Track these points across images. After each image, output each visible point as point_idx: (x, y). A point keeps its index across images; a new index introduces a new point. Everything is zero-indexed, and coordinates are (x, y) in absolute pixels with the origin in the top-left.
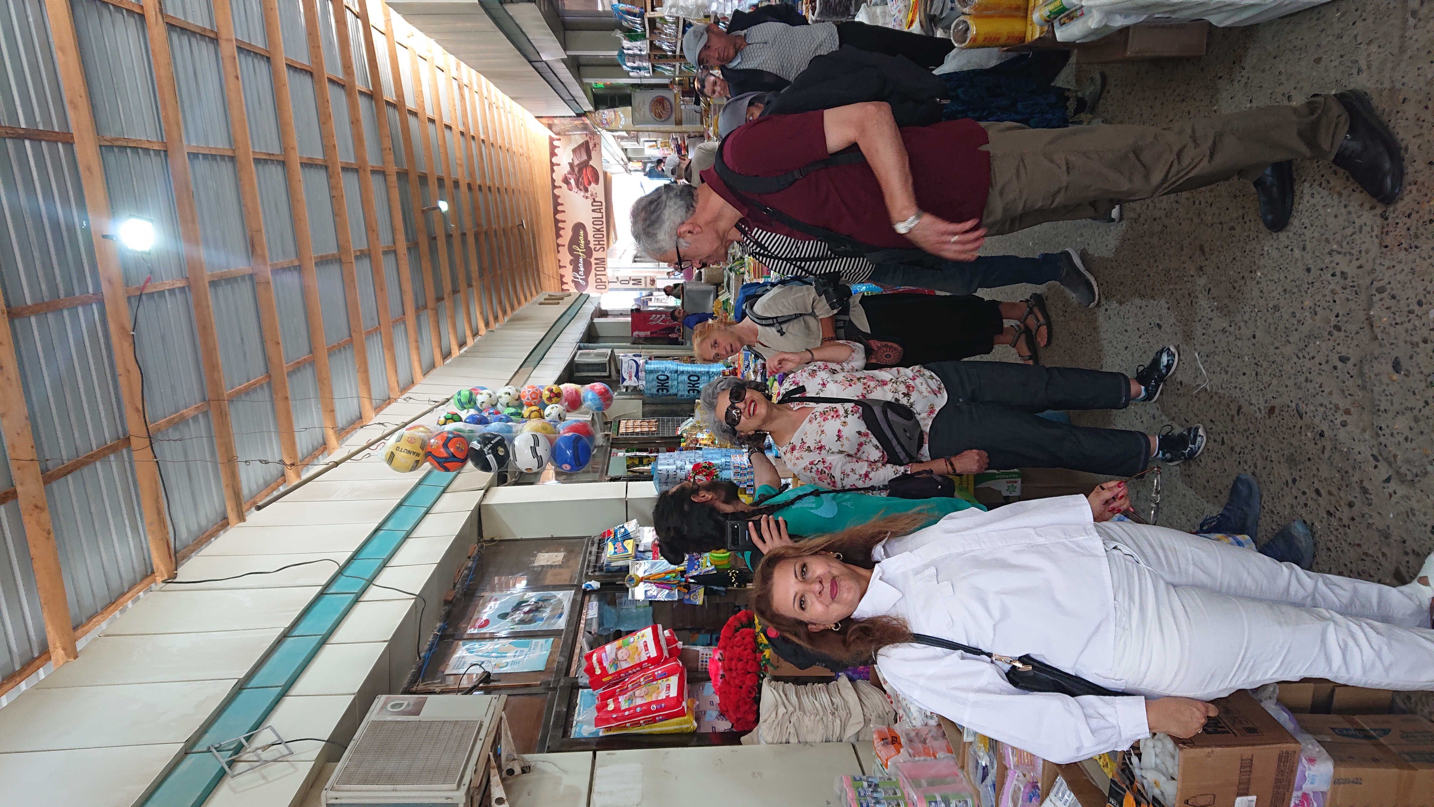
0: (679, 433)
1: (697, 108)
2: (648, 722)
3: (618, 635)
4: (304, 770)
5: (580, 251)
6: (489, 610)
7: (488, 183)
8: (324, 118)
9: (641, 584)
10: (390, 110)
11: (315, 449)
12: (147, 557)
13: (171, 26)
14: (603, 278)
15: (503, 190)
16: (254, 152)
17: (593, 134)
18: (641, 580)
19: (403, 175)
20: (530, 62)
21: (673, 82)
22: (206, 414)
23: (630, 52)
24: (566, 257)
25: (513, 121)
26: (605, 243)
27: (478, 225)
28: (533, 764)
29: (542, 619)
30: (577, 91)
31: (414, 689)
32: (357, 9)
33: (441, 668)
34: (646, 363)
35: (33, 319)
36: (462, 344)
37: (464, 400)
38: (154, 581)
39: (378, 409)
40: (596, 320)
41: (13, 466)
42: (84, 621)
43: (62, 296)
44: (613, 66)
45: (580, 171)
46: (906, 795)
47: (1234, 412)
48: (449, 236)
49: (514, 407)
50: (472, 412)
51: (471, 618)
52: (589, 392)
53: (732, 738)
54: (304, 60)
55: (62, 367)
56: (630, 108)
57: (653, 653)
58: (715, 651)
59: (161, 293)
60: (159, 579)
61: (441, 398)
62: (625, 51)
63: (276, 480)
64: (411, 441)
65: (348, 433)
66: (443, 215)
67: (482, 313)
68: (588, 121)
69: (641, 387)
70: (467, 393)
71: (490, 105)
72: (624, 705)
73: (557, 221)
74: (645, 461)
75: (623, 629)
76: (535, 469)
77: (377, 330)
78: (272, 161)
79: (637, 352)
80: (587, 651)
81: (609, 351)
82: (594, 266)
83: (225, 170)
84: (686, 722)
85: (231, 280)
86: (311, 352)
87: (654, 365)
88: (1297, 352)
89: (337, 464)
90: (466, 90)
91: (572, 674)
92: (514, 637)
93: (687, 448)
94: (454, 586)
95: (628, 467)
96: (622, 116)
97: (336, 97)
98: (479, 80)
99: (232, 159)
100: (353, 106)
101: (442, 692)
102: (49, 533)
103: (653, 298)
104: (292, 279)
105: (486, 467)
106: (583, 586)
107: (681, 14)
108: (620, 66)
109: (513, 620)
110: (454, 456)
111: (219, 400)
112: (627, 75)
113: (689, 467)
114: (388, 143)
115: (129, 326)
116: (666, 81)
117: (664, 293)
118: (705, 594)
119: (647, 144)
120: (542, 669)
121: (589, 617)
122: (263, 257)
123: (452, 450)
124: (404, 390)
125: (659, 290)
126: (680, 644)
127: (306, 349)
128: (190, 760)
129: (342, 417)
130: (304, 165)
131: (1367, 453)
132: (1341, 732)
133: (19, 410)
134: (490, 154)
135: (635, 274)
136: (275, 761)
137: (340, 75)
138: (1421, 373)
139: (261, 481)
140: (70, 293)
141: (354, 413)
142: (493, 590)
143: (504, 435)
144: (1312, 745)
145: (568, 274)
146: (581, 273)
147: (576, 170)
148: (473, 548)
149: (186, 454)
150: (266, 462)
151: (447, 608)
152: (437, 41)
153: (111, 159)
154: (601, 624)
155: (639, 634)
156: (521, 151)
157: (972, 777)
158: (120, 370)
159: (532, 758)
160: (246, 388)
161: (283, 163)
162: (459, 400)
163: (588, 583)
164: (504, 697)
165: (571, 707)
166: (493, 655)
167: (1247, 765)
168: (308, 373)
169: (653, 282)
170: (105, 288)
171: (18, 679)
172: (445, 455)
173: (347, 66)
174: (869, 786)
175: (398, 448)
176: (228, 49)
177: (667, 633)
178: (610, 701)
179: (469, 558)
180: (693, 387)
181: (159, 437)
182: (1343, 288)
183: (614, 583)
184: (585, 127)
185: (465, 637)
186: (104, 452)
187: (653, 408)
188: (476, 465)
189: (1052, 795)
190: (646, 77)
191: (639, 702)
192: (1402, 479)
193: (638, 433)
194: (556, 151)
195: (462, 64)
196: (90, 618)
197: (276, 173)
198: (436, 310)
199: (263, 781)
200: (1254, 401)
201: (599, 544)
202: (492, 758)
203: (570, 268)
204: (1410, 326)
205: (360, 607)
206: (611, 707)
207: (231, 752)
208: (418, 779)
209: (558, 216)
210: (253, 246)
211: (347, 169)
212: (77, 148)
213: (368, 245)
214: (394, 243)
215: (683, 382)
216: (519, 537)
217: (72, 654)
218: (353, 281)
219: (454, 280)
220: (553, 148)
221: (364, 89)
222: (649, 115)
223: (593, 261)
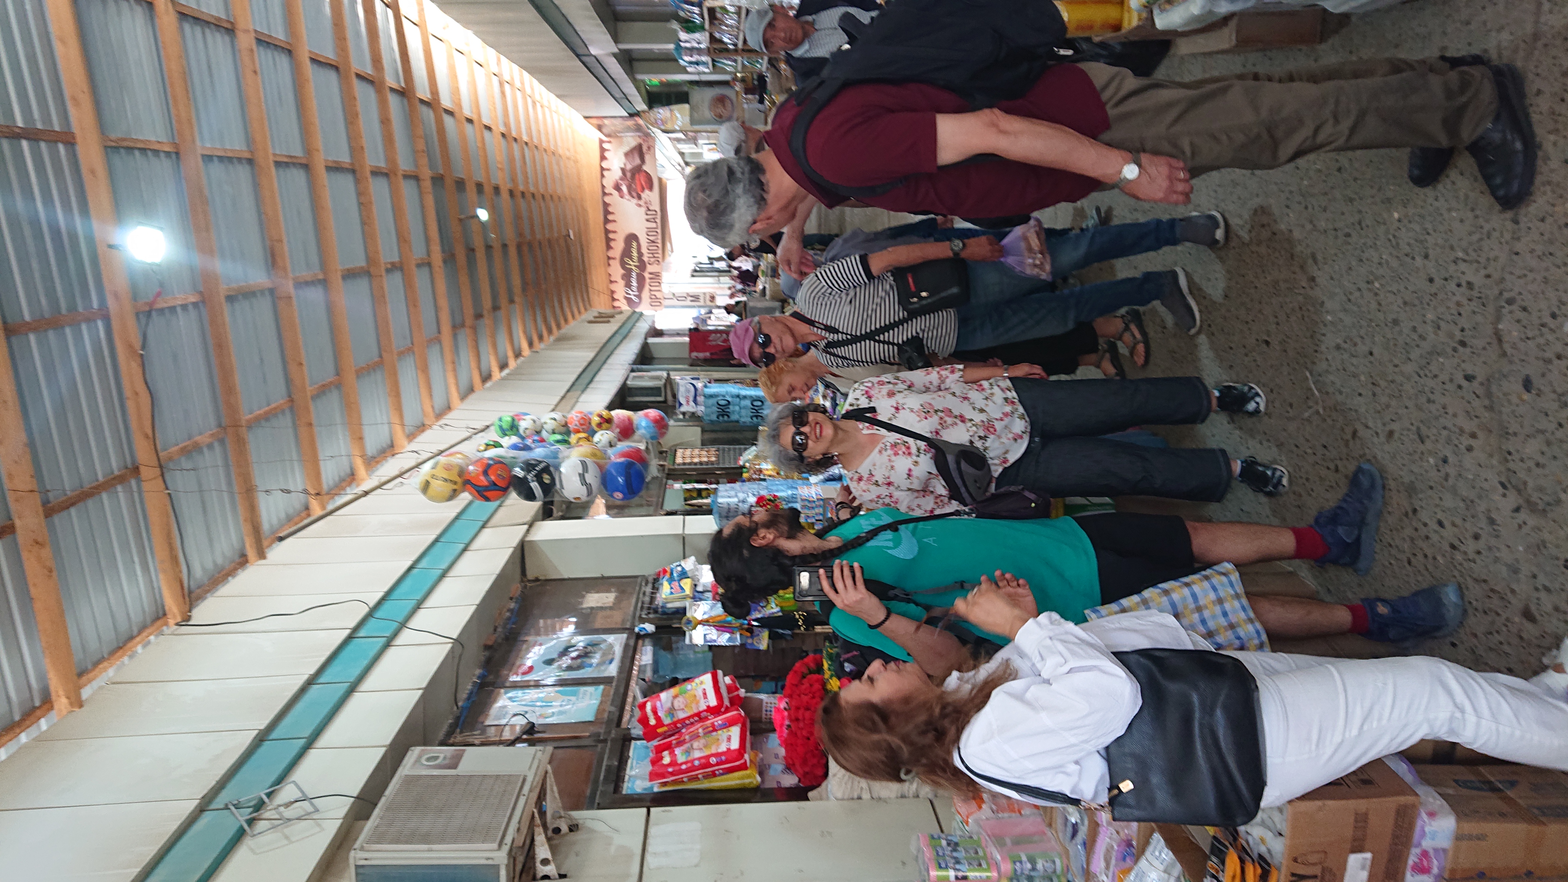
0: (741, 463)
1: (760, 106)
2: (707, 776)
3: (674, 682)
4: (331, 828)
5: (633, 264)
6: (533, 655)
7: (521, 188)
8: (351, 117)
9: (699, 627)
10: (424, 109)
11: (342, 480)
12: (158, 597)
13: (183, 16)
14: (658, 294)
15: (548, 197)
16: (275, 155)
17: (647, 136)
18: (701, 622)
19: (438, 180)
20: (578, 56)
21: (735, 79)
22: (222, 442)
23: (688, 45)
24: (617, 271)
25: (559, 121)
26: (660, 256)
27: (521, 235)
28: (581, 822)
29: (591, 665)
30: (629, 88)
31: (451, 741)
33: (481, 719)
34: (705, 386)
35: (32, 337)
36: (503, 366)
37: (505, 426)
38: (166, 624)
39: (411, 437)
40: (651, 340)
41: (10, 497)
42: (90, 667)
43: (64, 311)
44: (669, 61)
45: (633, 176)
46: (989, 855)
47: (1349, 437)
48: (489, 248)
49: (560, 434)
50: (514, 439)
51: (513, 664)
52: (643, 419)
53: (798, 794)
54: (329, 53)
55: (64, 390)
56: (687, 106)
57: (713, 702)
58: (780, 699)
59: (173, 309)
60: (171, 622)
61: (479, 425)
62: (682, 44)
63: (298, 515)
64: (448, 468)
65: (378, 462)
66: (482, 224)
67: (525, 332)
68: (641, 122)
69: (700, 414)
70: (509, 419)
71: (534, 103)
72: (681, 757)
73: (607, 232)
74: (704, 494)
75: (679, 676)
76: (584, 498)
77: (410, 350)
78: (294, 164)
79: (695, 374)
80: (641, 700)
81: (665, 374)
82: (648, 281)
83: (243, 173)
84: (749, 777)
85: (248, 294)
86: (338, 374)
87: (715, 389)
88: (1418, 370)
89: (366, 493)
90: (507, 86)
91: (624, 725)
92: (561, 685)
93: (750, 480)
94: (495, 630)
95: (686, 500)
96: (678, 114)
97: (364, 94)
98: (521, 76)
99: (250, 161)
100: (383, 104)
101: (483, 744)
102: (51, 571)
103: (712, 316)
104: (315, 295)
105: (529, 496)
106: (637, 630)
108: (676, 61)
109: (560, 667)
110: (495, 484)
111: (236, 425)
112: (684, 71)
113: (752, 500)
114: (421, 145)
115: (137, 345)
116: (727, 77)
117: (723, 311)
118: (770, 638)
119: (706, 147)
120: (591, 718)
121: (643, 663)
122: (285, 269)
123: (493, 478)
124: (439, 416)
125: (719, 307)
126: (742, 692)
127: (332, 370)
128: (206, 818)
129: (371, 445)
130: (329, 169)
131: (1494, 481)
132: (1465, 784)
133: (16, 437)
134: (534, 157)
135: (692, 289)
136: (299, 819)
137: (369, 70)
138: (1554, 392)
139: (283, 515)
140: (72, 308)
141: (384, 440)
142: (538, 634)
143: (550, 461)
144: (1434, 798)
145: (620, 290)
146: (635, 289)
147: (629, 175)
148: (516, 588)
149: (200, 485)
150: (288, 492)
151: (487, 653)
152: (475, 33)
153: (117, 160)
154: (655, 671)
155: (697, 680)
156: (568, 154)
157: (1060, 835)
158: (127, 393)
159: (579, 815)
160: (266, 413)
161: (306, 167)
162: (501, 427)
163: (642, 626)
164: (549, 749)
165: (623, 760)
166: (538, 704)
167: (1362, 820)
168: (333, 398)
169: (713, 298)
170: (111, 303)
171: (18, 731)
172: (486, 483)
173: (377, 60)
174: (949, 844)
175: (433, 476)
176: (245, 41)
177: (728, 680)
178: (666, 753)
179: (511, 599)
180: (757, 413)
181: (171, 466)
182: (1470, 300)
183: (670, 627)
184: (638, 128)
185: (508, 684)
186: (111, 483)
187: (713, 435)
188: (519, 494)
189: (1148, 854)
190: (705, 73)
191: (697, 754)
192: (1532, 507)
193: (696, 464)
194: (606, 154)
195: (503, 58)
196: (96, 664)
197: (298, 177)
198: (474, 329)
199: (285, 842)
200: (1370, 424)
201: (654, 583)
202: (536, 815)
203: (622, 283)
204: (1542, 341)
205: (391, 652)
206: (667, 760)
207: (251, 810)
208: (455, 838)
209: (609, 226)
210: (273, 255)
211: (376, 173)
212: (79, 149)
213: (400, 257)
214: (429, 255)
215: (745, 407)
216: (566, 577)
217: (77, 702)
218: (383, 296)
219: (495, 297)
220: (603, 150)
221: (395, 86)
222: (708, 114)
223: (647, 275)
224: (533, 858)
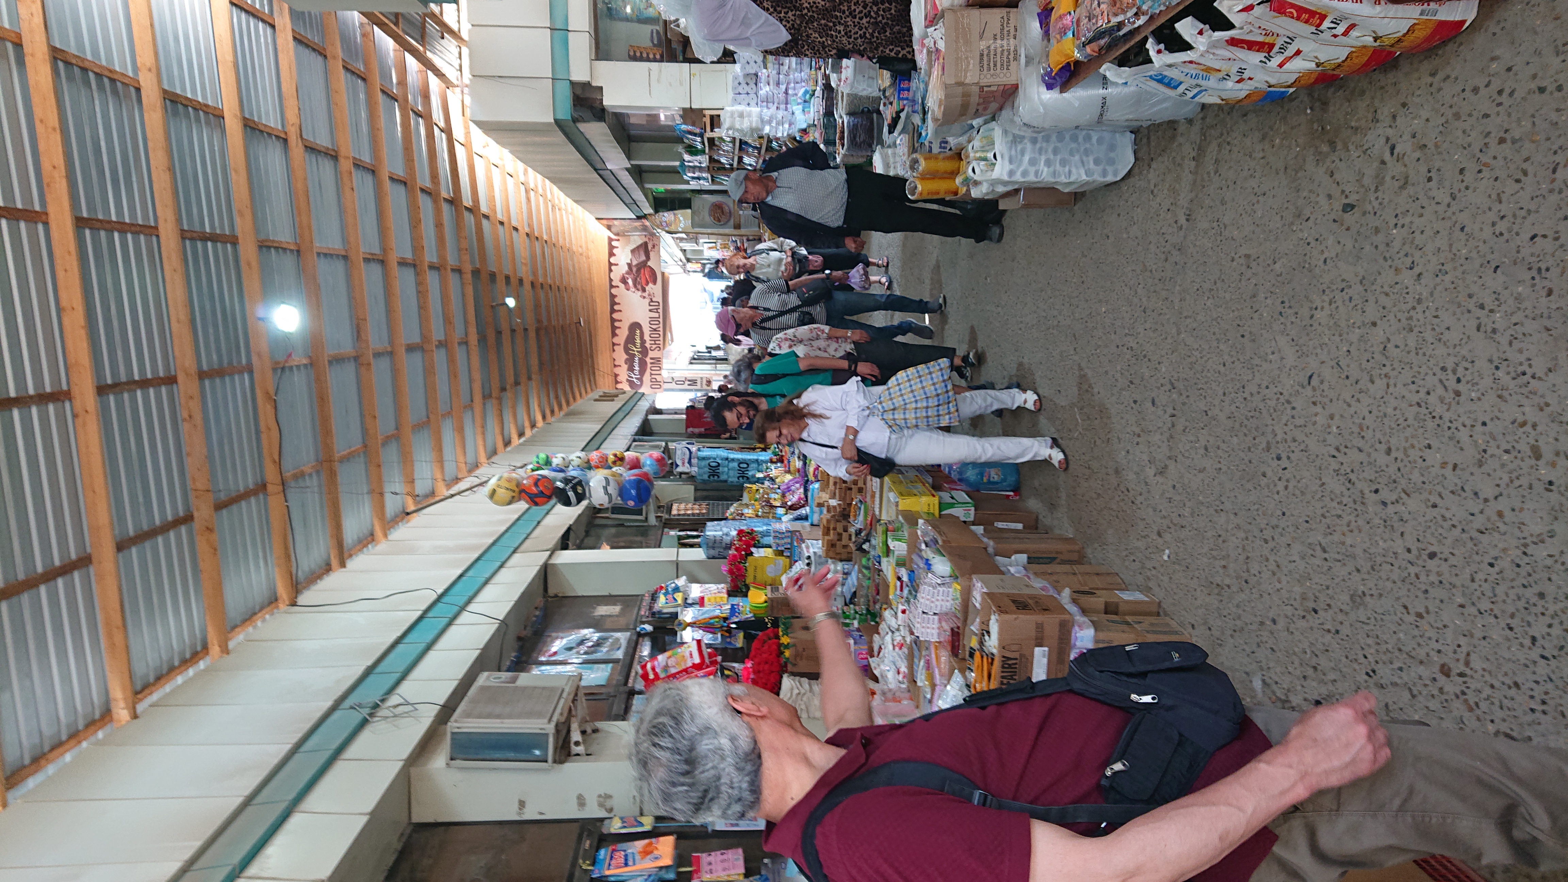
3: (668, 648)
5: (636, 350)
6: (557, 645)
7: (541, 280)
8: (415, 223)
9: (689, 628)
10: (466, 214)
12: (273, 586)
13: (307, 148)
14: (658, 378)
15: (563, 289)
16: (362, 252)
17: (653, 235)
18: (689, 625)
19: (476, 273)
20: (596, 170)
22: (318, 472)
23: (690, 164)
24: (621, 356)
25: (574, 222)
26: (661, 343)
27: (539, 321)
28: (601, 727)
29: (602, 651)
30: (639, 195)
31: (509, 670)
32: (442, 124)
33: (527, 670)
34: (699, 450)
36: (521, 434)
37: (541, 462)
38: (279, 606)
40: (651, 417)
43: (225, 365)
44: (674, 174)
45: (638, 271)
48: (513, 331)
49: (585, 464)
51: (541, 650)
52: (648, 459)
54: (400, 172)
56: (689, 211)
57: (697, 660)
59: (294, 367)
60: (283, 604)
62: (686, 163)
64: (509, 480)
66: (510, 310)
67: (539, 406)
68: (647, 223)
69: (693, 474)
71: (553, 206)
73: (613, 320)
77: (450, 413)
79: (691, 443)
81: (663, 443)
82: (649, 365)
83: (339, 266)
85: (341, 359)
86: (397, 429)
87: (707, 453)
90: (532, 193)
92: (581, 663)
93: (733, 520)
94: (526, 626)
95: (679, 540)
96: (682, 218)
97: (425, 203)
98: (544, 184)
99: (345, 258)
100: (438, 211)
102: (215, 551)
105: (567, 502)
106: (638, 629)
107: (737, 135)
108: (680, 174)
109: (578, 652)
110: (542, 494)
111: (330, 460)
112: (688, 183)
113: (734, 533)
114: (464, 244)
115: (272, 392)
118: (745, 637)
119: (706, 246)
120: (604, 683)
121: (643, 654)
122: (367, 342)
123: (541, 489)
127: (392, 424)
130: (398, 264)
134: (552, 253)
135: (690, 375)
136: (402, 715)
137: (429, 185)
142: (559, 632)
143: (582, 478)
145: (623, 373)
146: (637, 372)
147: (634, 269)
148: (540, 599)
151: (520, 641)
152: (512, 152)
153: (265, 256)
158: (263, 429)
159: (600, 723)
160: (349, 454)
161: (382, 262)
162: (538, 463)
163: (643, 626)
165: (628, 705)
168: (395, 447)
169: (709, 382)
170: (255, 360)
171: (178, 672)
172: (537, 493)
173: (434, 176)
175: (498, 486)
176: (345, 165)
177: (709, 650)
179: (536, 608)
180: (743, 473)
181: (289, 485)
183: (665, 628)
184: (645, 229)
185: (537, 662)
186: (247, 494)
187: (705, 493)
190: (705, 185)
193: (688, 516)
194: (615, 251)
195: (530, 170)
197: (376, 269)
198: (500, 399)
199: (395, 728)
201: (652, 597)
202: (573, 709)
203: (625, 367)
205: (454, 628)
207: (370, 708)
208: (519, 716)
209: (615, 316)
210: (358, 331)
211: (432, 267)
212: (241, 248)
213: (446, 335)
214: (466, 335)
215: (733, 469)
216: (580, 594)
217: (225, 650)
218: (433, 367)
219: (516, 375)
220: (611, 248)
221: (446, 196)
222: (708, 219)
223: (648, 360)
224: (569, 742)
